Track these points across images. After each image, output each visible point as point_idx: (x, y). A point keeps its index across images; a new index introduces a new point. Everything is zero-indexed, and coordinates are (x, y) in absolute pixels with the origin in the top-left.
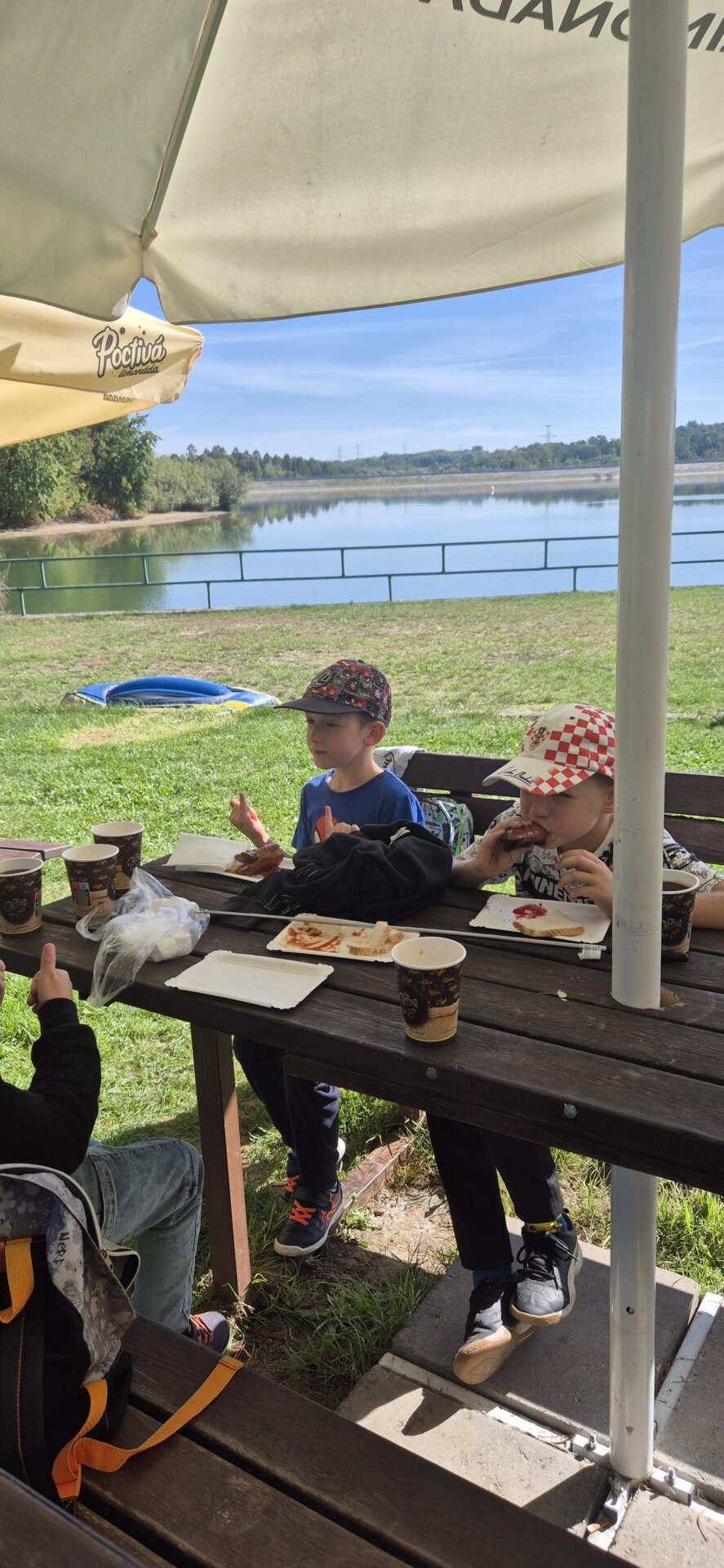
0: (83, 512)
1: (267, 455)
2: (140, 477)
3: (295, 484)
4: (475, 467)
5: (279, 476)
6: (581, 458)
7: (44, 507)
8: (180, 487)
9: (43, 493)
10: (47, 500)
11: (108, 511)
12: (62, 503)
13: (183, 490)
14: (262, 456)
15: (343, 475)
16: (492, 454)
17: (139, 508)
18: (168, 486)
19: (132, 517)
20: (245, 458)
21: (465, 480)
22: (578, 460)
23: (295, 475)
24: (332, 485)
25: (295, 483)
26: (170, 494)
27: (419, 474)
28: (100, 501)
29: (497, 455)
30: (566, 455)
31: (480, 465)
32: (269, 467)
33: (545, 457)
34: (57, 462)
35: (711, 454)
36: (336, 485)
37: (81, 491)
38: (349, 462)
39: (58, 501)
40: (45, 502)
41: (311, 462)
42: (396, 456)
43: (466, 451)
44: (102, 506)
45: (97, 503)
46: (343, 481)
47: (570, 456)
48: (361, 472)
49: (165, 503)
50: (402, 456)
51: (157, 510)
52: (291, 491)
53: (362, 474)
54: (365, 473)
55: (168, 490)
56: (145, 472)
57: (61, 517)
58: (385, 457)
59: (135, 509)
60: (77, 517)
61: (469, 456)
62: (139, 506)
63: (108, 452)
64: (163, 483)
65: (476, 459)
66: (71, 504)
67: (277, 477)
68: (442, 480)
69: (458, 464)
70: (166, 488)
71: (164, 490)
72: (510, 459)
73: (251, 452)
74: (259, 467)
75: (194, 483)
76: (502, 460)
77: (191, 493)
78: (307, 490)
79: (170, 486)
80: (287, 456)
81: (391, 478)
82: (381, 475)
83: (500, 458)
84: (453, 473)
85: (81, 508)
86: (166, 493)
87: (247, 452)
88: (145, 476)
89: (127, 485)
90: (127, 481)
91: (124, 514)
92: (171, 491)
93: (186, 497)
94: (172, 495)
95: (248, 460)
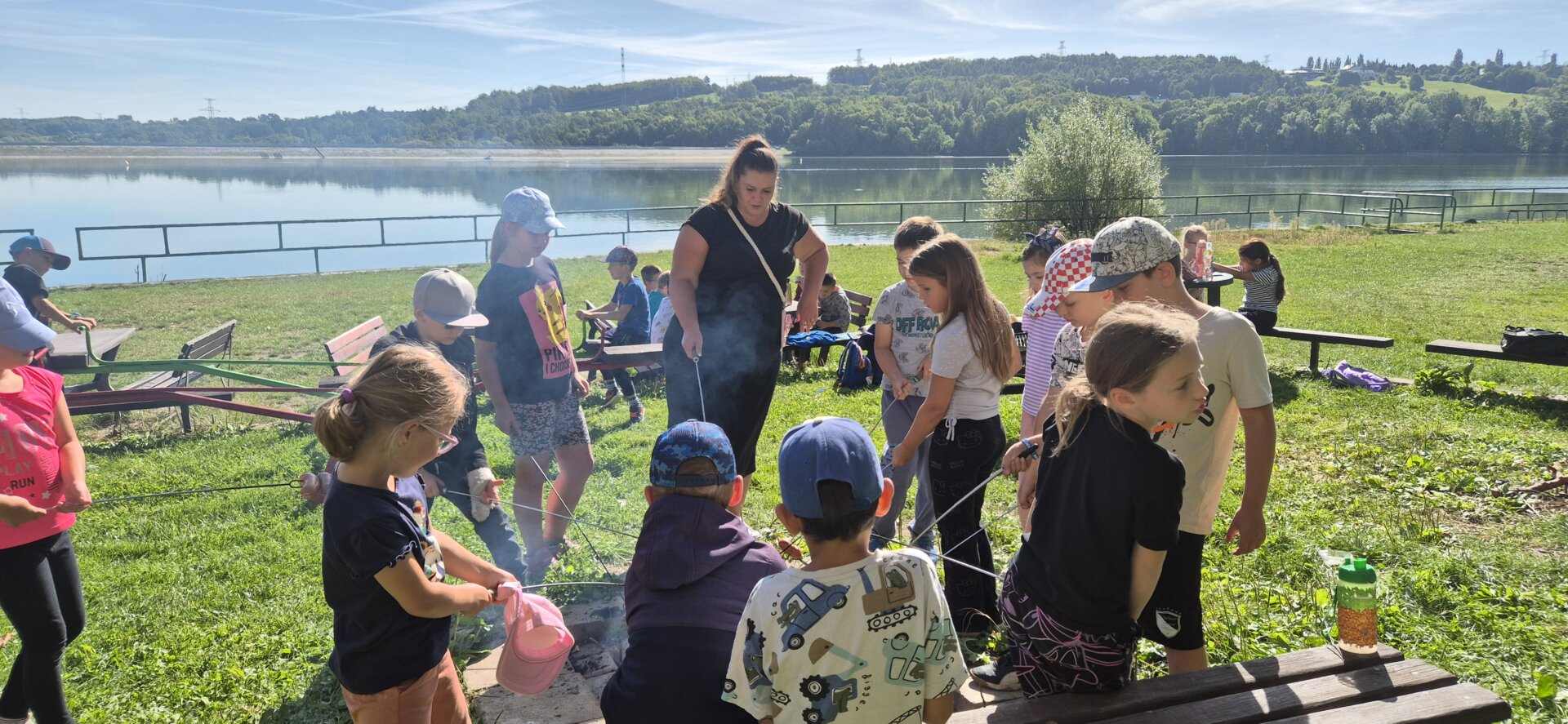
4: (121, 138)
6: (252, 136)
16: (144, 124)
22: (249, 137)
29: (150, 127)
30: (235, 131)
33: (210, 132)
35: (388, 140)
43: (109, 120)
47: (238, 134)
50: (19, 120)
61: (114, 125)
65: (123, 129)
68: (69, 152)
69: (99, 134)
72: (167, 132)
76: (157, 132)
83: (154, 130)
84: (89, 144)
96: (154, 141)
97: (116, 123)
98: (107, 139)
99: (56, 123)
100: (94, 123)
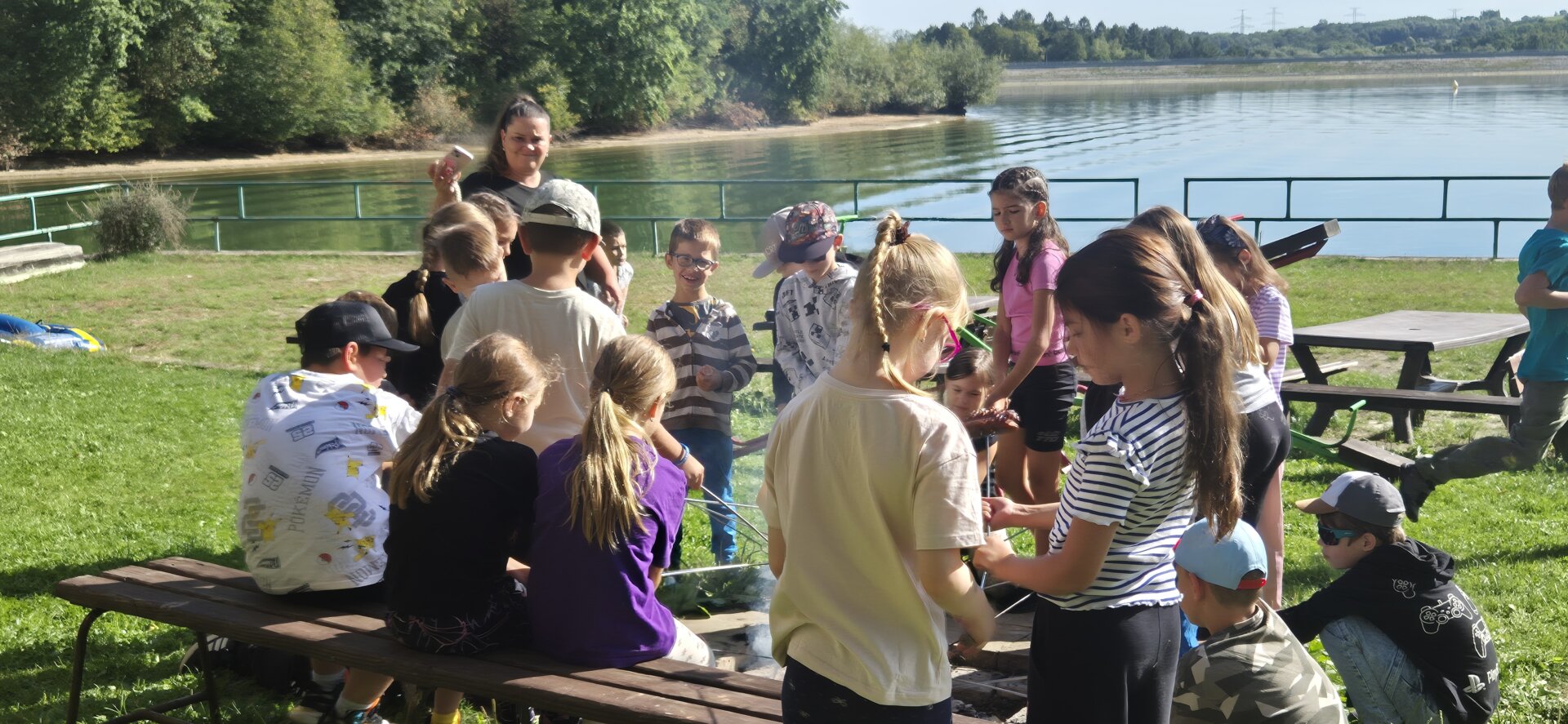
0: (717, 113)
1: (1101, 25)
2: (811, 63)
3: (1136, 72)
4: (1473, 46)
5: (1117, 58)
7: (652, 105)
8: (883, 77)
9: (652, 84)
10: (657, 96)
11: (754, 112)
12: (685, 99)
13: (888, 82)
14: (1093, 26)
15: (1228, 58)
16: (1515, 23)
17: (806, 108)
19: (795, 122)
20: (1063, 29)
21: (1434, 69)
23: (1141, 57)
24: (1197, 74)
25: (1137, 70)
26: (866, 87)
27: (1357, 57)
28: (746, 97)
31: (1483, 42)
32: (1101, 45)
34: (679, 41)
36: (1206, 73)
37: (717, 81)
38: (1257, 34)
39: (681, 94)
40: (654, 99)
41: (1171, 35)
42: (1340, 27)
43: (1468, 18)
44: (747, 105)
45: (740, 100)
46: (1217, 68)
48: (1258, 52)
49: (856, 100)
50: (1350, 26)
51: (842, 111)
52: (1130, 82)
53: (1259, 57)
54: (1264, 54)
55: (865, 82)
56: (819, 56)
57: (680, 120)
58: (1321, 28)
59: (801, 111)
60: (708, 119)
61: (1473, 27)
62: (806, 104)
63: (768, 25)
64: (858, 71)
65: (1484, 31)
66: (697, 101)
67: (1111, 61)
68: (1392, 69)
69: (1446, 42)
70: (863, 78)
71: (858, 82)
73: (1075, 20)
74: (1082, 44)
75: (906, 72)
77: (900, 87)
78: (1156, 81)
79: (868, 75)
80: (1134, 27)
81: (1302, 63)
83: (1521, 31)
84: (1424, 56)
85: (714, 107)
86: (860, 87)
87: (1067, 20)
88: (819, 61)
89: (789, 75)
90: (790, 68)
91: (781, 116)
92: (869, 85)
93: (892, 93)
94: (870, 91)
95: (1065, 33)
96: (1519, 49)
97: (1476, 22)
98: (1456, 48)
99: (1396, 26)
100: (1446, 25)
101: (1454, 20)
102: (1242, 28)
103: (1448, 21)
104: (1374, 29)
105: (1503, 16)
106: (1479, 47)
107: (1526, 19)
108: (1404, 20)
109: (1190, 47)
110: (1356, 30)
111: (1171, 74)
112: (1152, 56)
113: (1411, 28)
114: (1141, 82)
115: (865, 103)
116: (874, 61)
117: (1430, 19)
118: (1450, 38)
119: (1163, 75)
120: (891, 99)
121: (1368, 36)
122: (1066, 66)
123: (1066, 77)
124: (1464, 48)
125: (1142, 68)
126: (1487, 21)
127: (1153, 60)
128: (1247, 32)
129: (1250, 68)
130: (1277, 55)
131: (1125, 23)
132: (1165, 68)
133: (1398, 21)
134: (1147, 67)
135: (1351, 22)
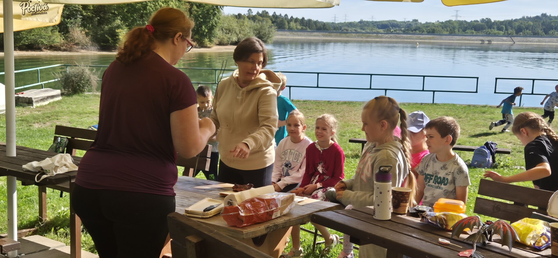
1: (292, 17)
2: (213, 25)
5: (298, 29)
6: (475, 30)
8: (235, 32)
13: (237, 34)
14: (289, 17)
15: (334, 31)
16: (424, 24)
17: (210, 42)
18: (229, 31)
19: (206, 47)
20: (279, 18)
21: (404, 38)
22: (473, 31)
23: (306, 29)
24: (326, 36)
25: (306, 33)
26: (229, 36)
27: (378, 33)
29: (426, 25)
30: (466, 28)
32: (292, 24)
33: (454, 28)
35: (553, 33)
36: (329, 36)
38: (340, 23)
41: (316, 22)
42: (367, 22)
43: (409, 21)
46: (333, 34)
47: (468, 29)
48: (345, 29)
49: (225, 40)
51: (220, 44)
52: (303, 38)
53: (345, 31)
54: (347, 30)
55: (228, 33)
56: (216, 23)
58: (361, 22)
59: (208, 43)
61: (410, 24)
64: (226, 29)
65: (414, 27)
67: (296, 30)
68: (391, 37)
69: (403, 29)
71: (226, 33)
72: (433, 28)
73: (283, 15)
74: (287, 23)
75: (243, 30)
76: (429, 28)
77: (241, 36)
78: (311, 38)
80: (303, 18)
82: (356, 32)
83: (427, 27)
86: (227, 35)
87: (281, 15)
88: (216, 25)
89: (205, 30)
90: (205, 27)
91: (202, 45)
92: (230, 35)
93: (238, 38)
94: (230, 37)
95: (281, 19)
96: (429, 33)
97: (411, 23)
98: (407, 31)
99: (385, 23)
100: (402, 23)
101: (404, 22)
102: (335, 21)
103: (402, 22)
104: (378, 23)
105: (419, 21)
106: (414, 32)
107: (427, 23)
108: (388, 21)
109: (322, 26)
110: (373, 24)
111: (317, 36)
112: (310, 29)
113: (390, 24)
114: (307, 38)
115: (229, 41)
116: (231, 26)
117: (396, 21)
118: (403, 28)
119: (315, 36)
120: (237, 40)
121: (376, 25)
122: (282, 31)
123: (282, 35)
124: (409, 31)
125: (307, 33)
126: (415, 23)
127: (310, 30)
128: (337, 22)
129: (344, 35)
130: (351, 31)
131: (300, 18)
132: (315, 33)
133: (386, 21)
134: (309, 33)
135: (371, 20)
